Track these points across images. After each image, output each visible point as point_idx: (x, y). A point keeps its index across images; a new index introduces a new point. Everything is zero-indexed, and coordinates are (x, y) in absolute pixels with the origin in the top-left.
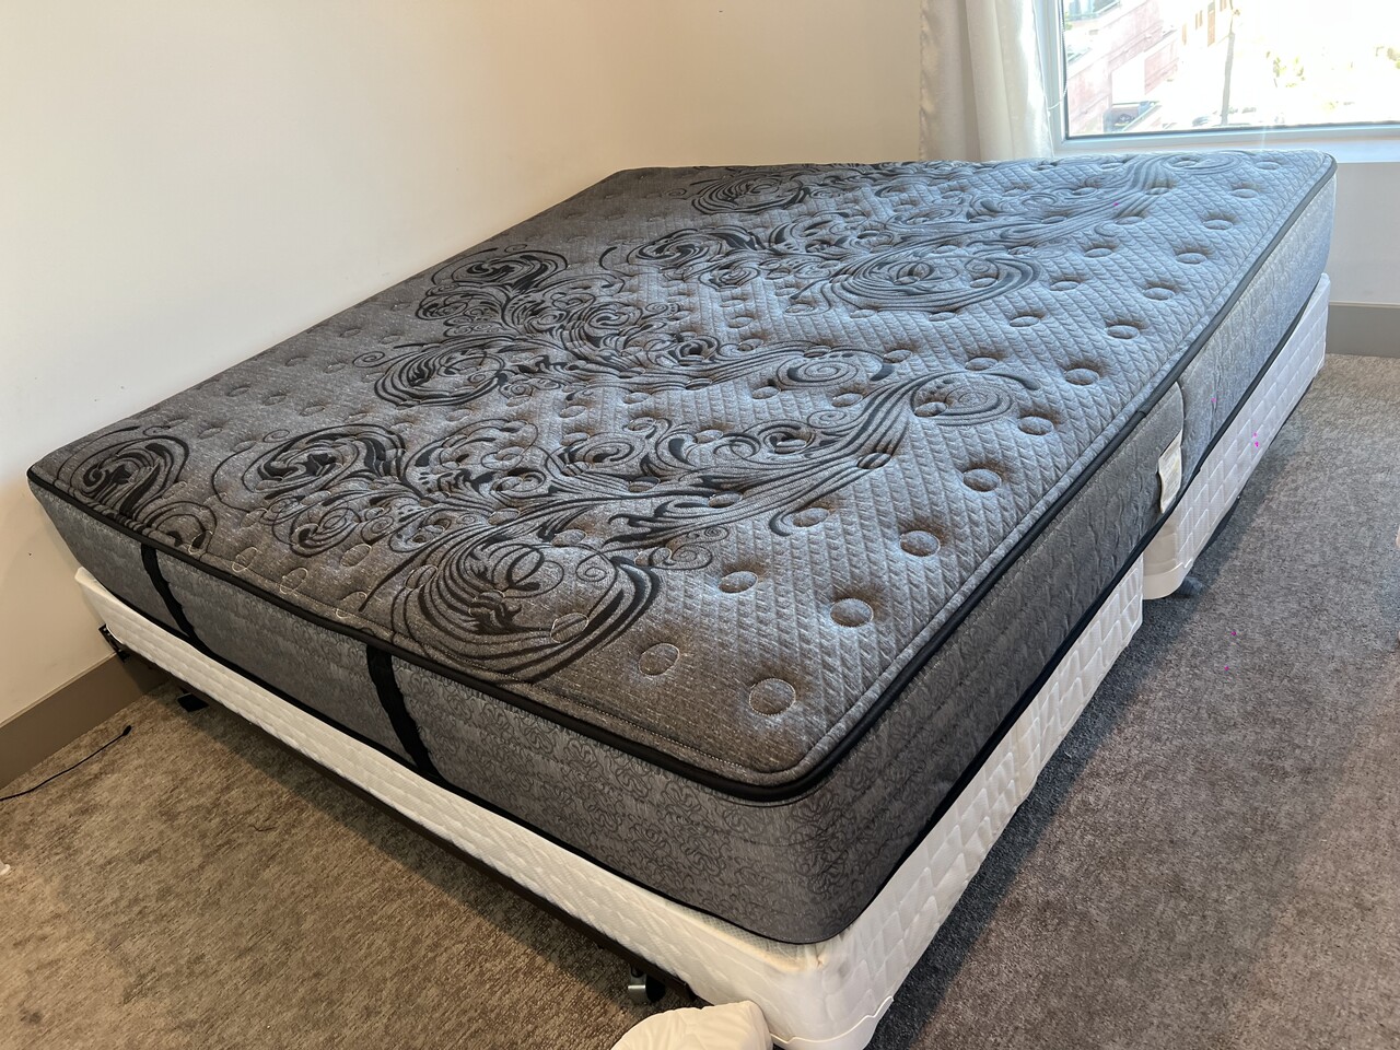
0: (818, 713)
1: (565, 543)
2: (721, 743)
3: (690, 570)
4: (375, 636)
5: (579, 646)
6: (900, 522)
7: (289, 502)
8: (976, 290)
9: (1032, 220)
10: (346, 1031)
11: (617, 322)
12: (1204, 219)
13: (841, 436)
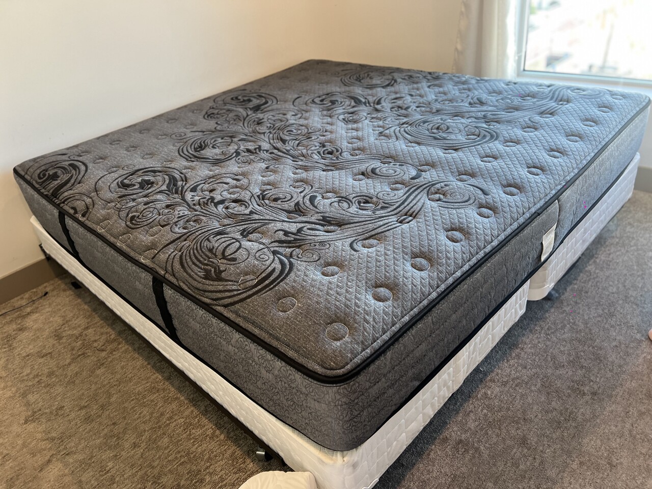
0: (358, 343)
1: (253, 240)
2: (309, 351)
3: (309, 262)
4: (157, 272)
5: (250, 293)
6: (412, 253)
7: (128, 201)
8: (468, 141)
9: (499, 110)
10: (123, 453)
11: (296, 134)
12: (582, 120)
13: (391, 205)
